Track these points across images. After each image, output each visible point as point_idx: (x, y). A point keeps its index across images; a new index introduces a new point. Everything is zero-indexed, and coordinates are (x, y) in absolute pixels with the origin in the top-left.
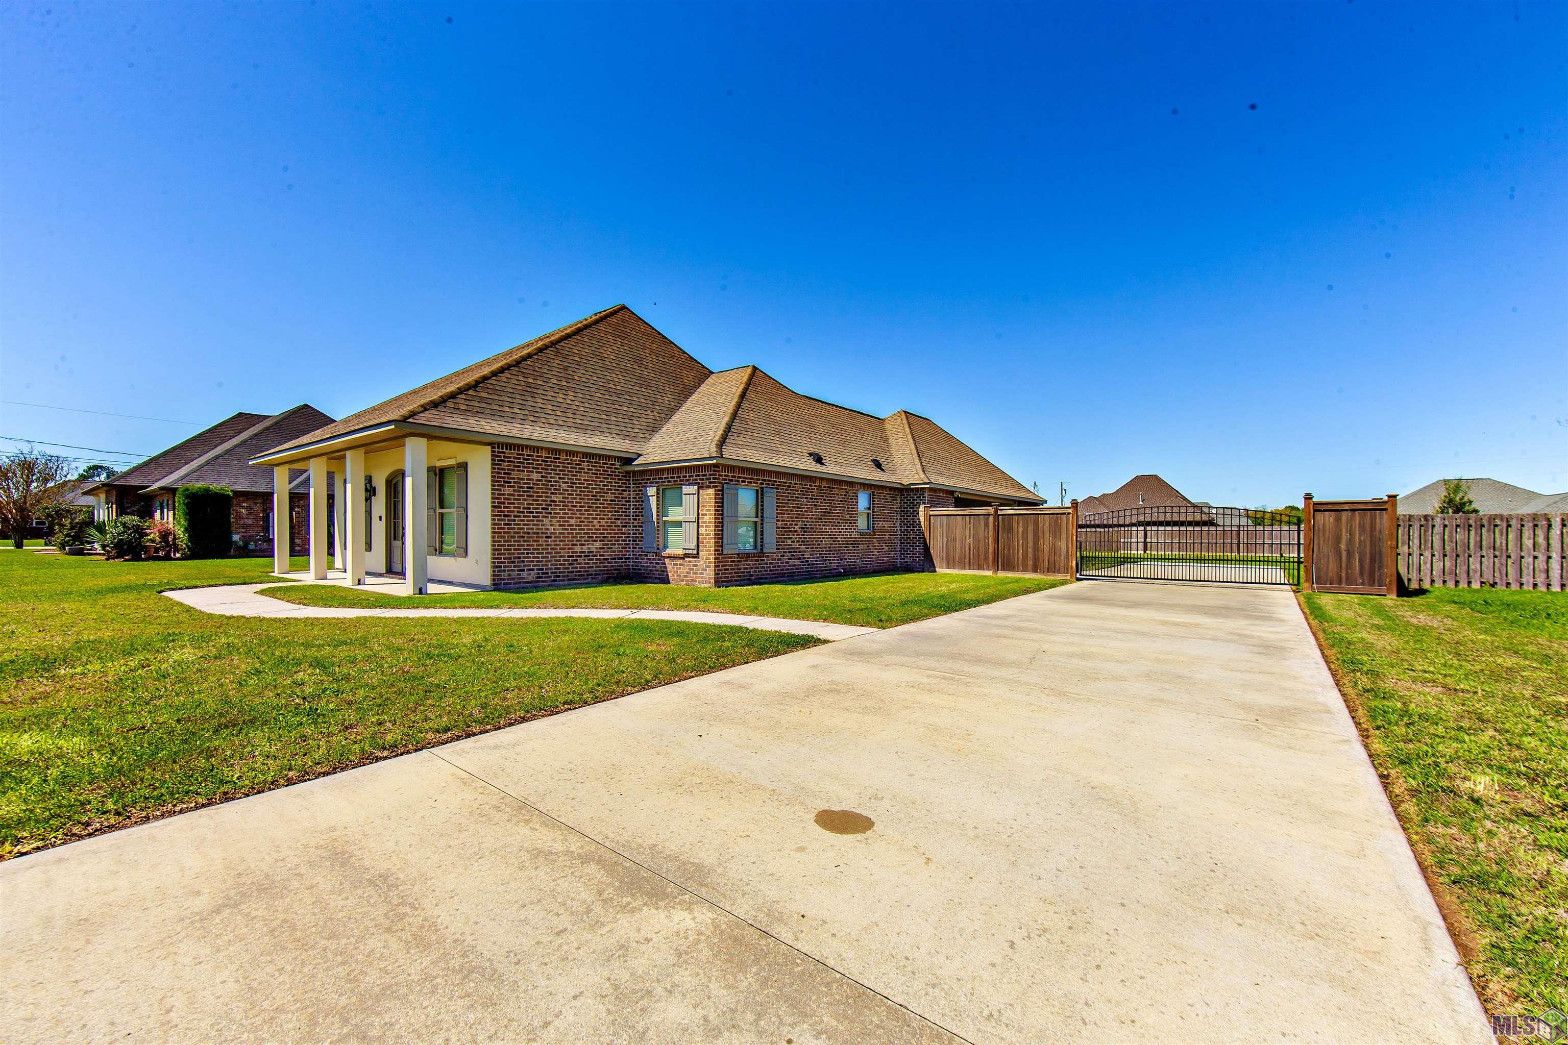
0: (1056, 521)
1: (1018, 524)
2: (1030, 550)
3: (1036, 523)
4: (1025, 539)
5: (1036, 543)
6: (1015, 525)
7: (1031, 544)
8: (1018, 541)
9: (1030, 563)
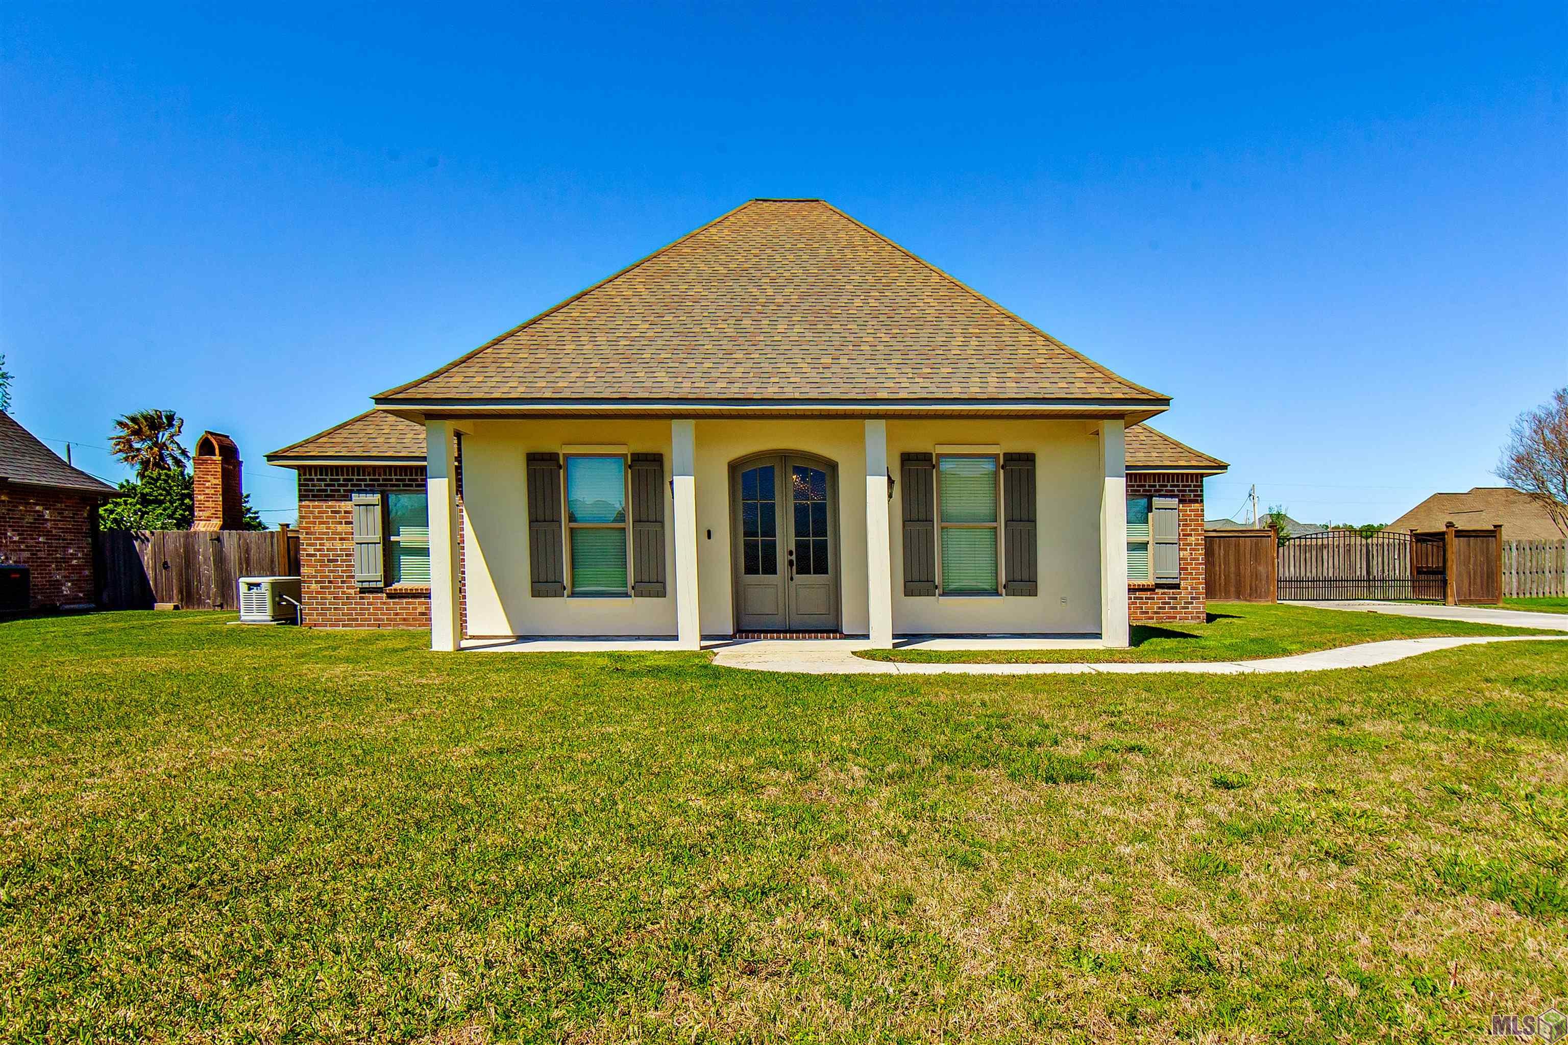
0: (1257, 544)
1: (1220, 547)
2: (1232, 576)
3: (1237, 545)
4: (1227, 563)
5: (1238, 567)
6: (1216, 547)
7: (1233, 569)
8: (1220, 565)
9: (1233, 589)
